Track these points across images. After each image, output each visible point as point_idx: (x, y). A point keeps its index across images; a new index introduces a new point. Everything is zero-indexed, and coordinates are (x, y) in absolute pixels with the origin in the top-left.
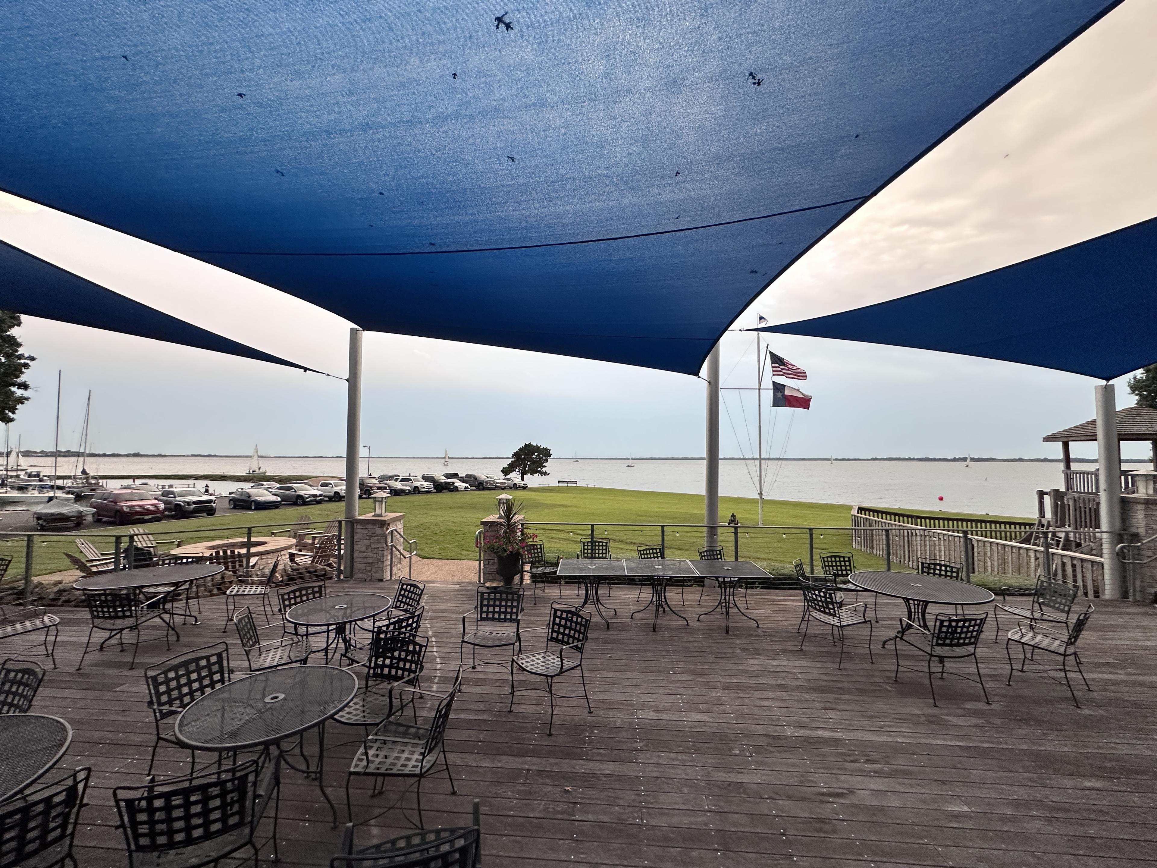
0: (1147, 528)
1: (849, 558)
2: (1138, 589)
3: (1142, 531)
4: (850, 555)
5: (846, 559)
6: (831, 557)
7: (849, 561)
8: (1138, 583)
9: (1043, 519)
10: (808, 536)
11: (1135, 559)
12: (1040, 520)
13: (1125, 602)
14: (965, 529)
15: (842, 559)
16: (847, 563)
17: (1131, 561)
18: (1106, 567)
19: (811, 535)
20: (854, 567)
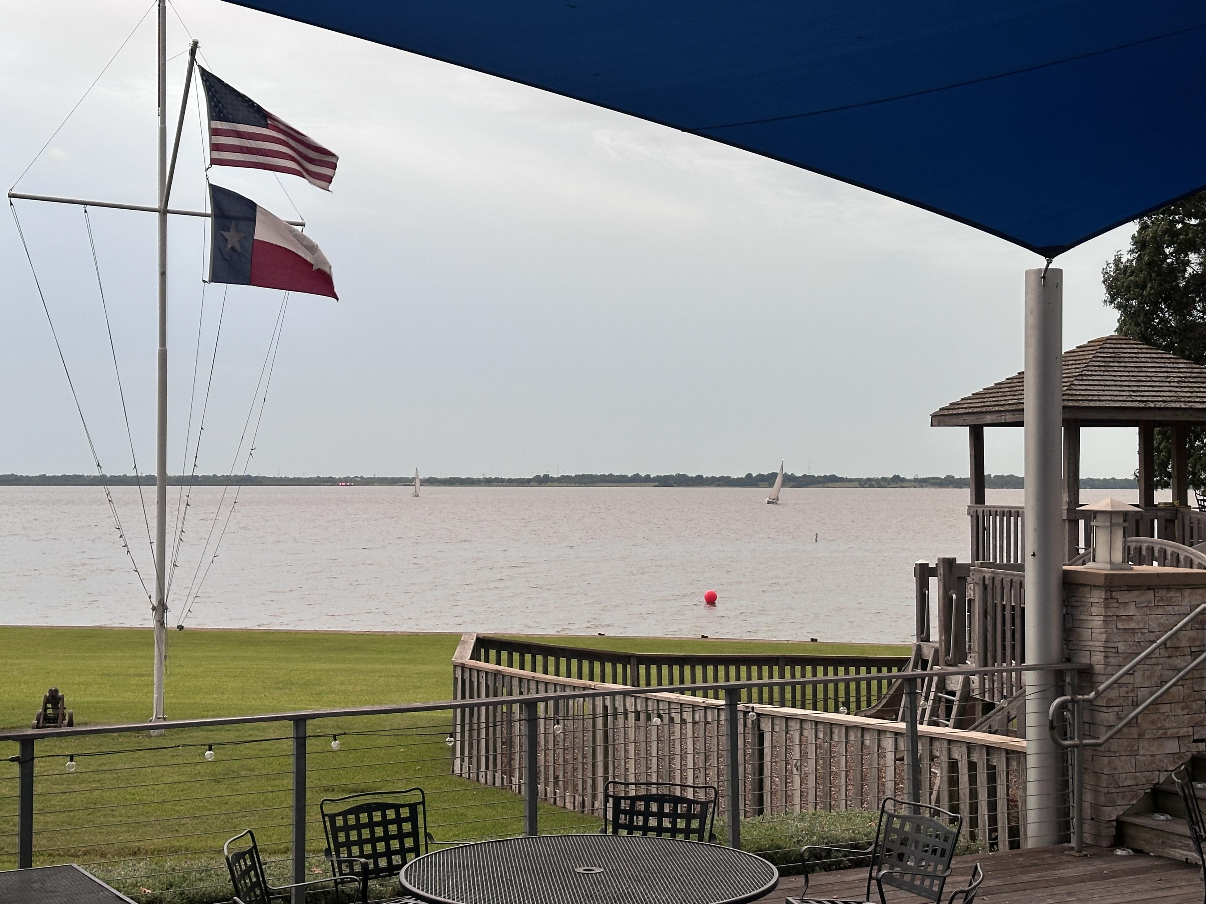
0: (1109, 650)
1: (413, 807)
2: (1088, 813)
3: (1097, 659)
4: (415, 798)
5: (405, 812)
6: (356, 811)
7: (413, 819)
8: (1088, 797)
9: (924, 645)
10: (289, 746)
11: (1083, 736)
12: (919, 648)
13: (1062, 851)
14: (733, 682)
15: (391, 814)
16: (407, 827)
17: (1076, 741)
18: (1032, 761)
19: (301, 741)
20: (428, 835)
